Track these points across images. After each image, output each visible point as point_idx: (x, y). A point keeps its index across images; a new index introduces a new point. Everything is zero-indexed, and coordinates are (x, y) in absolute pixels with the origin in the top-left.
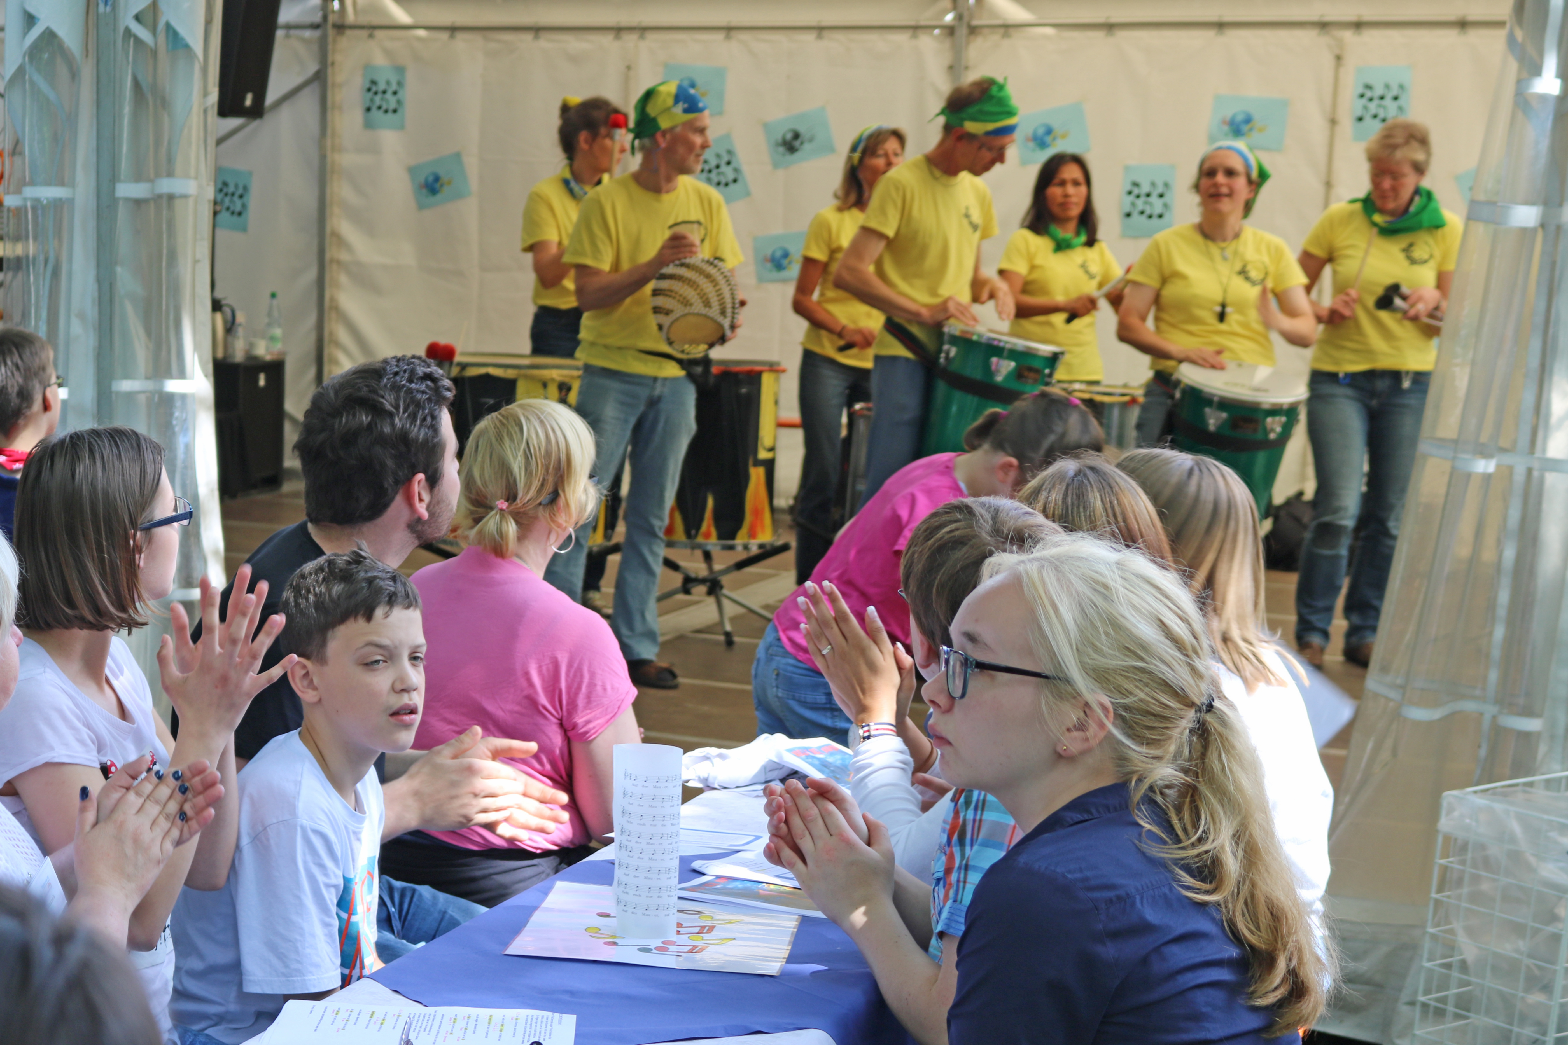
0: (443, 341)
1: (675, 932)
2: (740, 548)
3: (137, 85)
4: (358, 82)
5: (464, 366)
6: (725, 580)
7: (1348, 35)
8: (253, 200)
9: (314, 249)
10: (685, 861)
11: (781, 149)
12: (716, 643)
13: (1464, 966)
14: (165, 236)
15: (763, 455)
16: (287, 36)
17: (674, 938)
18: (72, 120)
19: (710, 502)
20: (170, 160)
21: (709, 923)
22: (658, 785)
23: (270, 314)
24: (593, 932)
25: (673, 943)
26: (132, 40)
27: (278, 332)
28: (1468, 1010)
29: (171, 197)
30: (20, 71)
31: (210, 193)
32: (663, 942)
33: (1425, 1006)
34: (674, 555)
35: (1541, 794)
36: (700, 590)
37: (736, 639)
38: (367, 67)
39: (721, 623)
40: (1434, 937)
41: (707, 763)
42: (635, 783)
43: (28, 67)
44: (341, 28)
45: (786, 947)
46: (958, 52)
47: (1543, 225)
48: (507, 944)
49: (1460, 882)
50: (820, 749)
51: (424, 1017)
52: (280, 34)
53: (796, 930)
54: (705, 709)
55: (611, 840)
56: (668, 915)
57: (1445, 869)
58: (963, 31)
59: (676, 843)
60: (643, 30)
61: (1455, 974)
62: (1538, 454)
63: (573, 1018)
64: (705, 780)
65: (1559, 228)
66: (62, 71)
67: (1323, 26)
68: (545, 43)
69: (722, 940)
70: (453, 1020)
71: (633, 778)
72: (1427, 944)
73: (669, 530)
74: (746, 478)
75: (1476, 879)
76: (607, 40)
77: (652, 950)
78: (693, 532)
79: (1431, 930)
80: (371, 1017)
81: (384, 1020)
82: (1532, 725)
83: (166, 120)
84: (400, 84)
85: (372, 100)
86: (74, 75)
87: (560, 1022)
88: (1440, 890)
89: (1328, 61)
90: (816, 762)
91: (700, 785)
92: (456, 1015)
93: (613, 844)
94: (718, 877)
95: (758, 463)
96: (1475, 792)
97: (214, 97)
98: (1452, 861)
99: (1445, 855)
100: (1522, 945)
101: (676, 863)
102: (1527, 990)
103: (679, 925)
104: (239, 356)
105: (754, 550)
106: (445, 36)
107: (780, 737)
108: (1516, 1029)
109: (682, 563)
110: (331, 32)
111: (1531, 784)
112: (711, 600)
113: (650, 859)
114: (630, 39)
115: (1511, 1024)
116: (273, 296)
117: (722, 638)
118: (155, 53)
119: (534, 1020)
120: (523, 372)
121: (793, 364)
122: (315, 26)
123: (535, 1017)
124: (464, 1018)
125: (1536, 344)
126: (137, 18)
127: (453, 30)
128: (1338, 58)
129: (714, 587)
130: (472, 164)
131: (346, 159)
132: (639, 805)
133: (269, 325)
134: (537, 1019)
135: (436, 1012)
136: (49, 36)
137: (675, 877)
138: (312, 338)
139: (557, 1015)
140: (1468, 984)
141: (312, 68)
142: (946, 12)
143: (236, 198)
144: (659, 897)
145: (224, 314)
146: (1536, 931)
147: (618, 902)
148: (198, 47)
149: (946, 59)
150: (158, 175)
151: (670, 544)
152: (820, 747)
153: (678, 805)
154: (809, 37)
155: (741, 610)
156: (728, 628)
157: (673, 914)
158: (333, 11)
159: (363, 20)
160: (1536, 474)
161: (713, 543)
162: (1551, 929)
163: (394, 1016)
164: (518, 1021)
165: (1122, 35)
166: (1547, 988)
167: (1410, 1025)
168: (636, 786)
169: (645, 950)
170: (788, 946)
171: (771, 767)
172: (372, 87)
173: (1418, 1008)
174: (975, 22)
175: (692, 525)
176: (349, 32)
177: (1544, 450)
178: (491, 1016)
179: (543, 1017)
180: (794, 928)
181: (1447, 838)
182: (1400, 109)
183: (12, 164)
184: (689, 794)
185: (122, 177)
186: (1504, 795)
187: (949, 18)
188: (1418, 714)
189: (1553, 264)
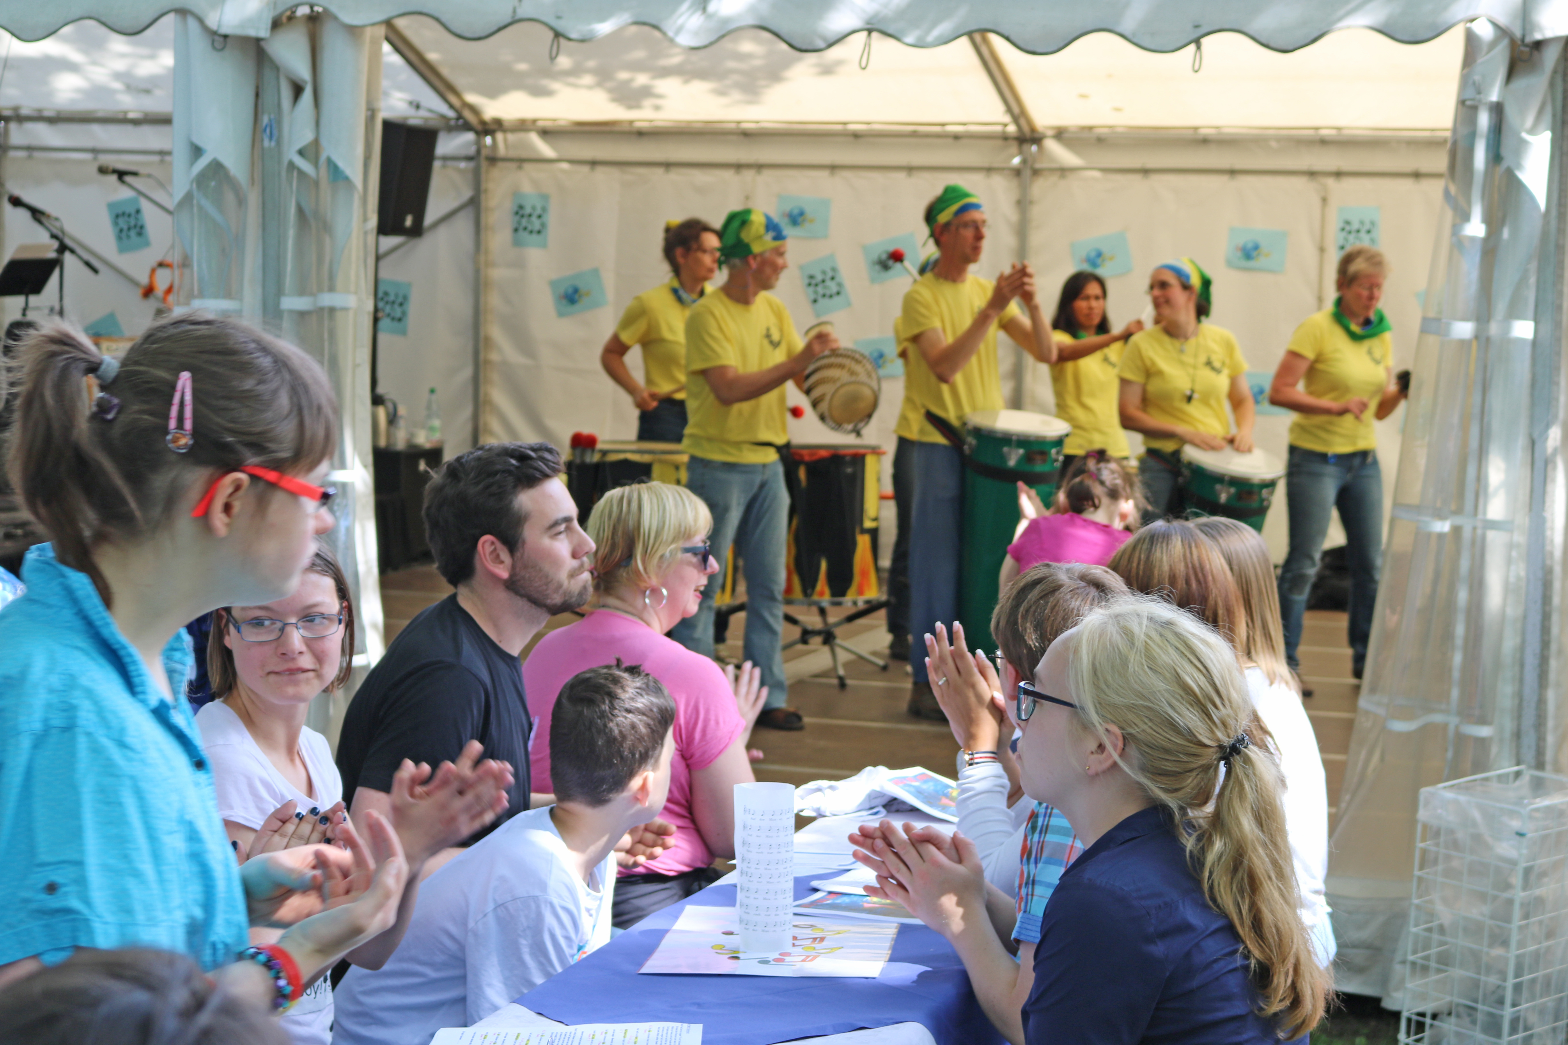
0: (586, 430)
1: (791, 945)
2: (849, 604)
3: (300, 211)
4: (509, 206)
5: (604, 453)
6: (838, 631)
7: (1330, 182)
8: (413, 309)
9: (470, 349)
10: (798, 881)
11: (878, 267)
12: (830, 686)
13: (1442, 929)
14: (326, 344)
15: (868, 524)
16: (444, 167)
17: (790, 949)
18: (239, 240)
19: (824, 565)
20: (332, 277)
21: (819, 934)
22: (773, 817)
23: (429, 407)
24: (719, 949)
25: (788, 954)
26: (295, 174)
27: (436, 423)
28: (1447, 965)
29: (332, 310)
30: (188, 198)
31: (369, 305)
32: (781, 954)
33: (1414, 964)
34: (793, 611)
35: (1494, 785)
36: (816, 641)
37: (849, 682)
38: (516, 193)
39: (835, 668)
40: (1418, 907)
41: (819, 793)
42: (753, 817)
43: (195, 193)
44: (493, 160)
45: (886, 952)
46: (1024, 189)
47: (1477, 337)
48: (641, 965)
49: (1435, 862)
50: (917, 778)
51: (565, 1035)
52: (437, 165)
53: (895, 936)
54: (822, 743)
55: (733, 867)
56: (784, 930)
57: (1424, 852)
58: (1027, 173)
59: (790, 867)
60: (759, 167)
61: (1436, 936)
62: (1480, 516)
63: (700, 1027)
64: (818, 810)
65: (1488, 339)
66: (230, 198)
67: (1312, 174)
68: (676, 176)
69: (831, 949)
70: (591, 1036)
71: (752, 812)
72: (1413, 913)
73: (789, 590)
74: (854, 544)
75: (1448, 858)
76: (728, 175)
77: (770, 961)
78: (809, 591)
79: (1416, 901)
80: (516, 1039)
81: (528, 1040)
82: (1484, 731)
83: (327, 240)
84: (544, 209)
85: (519, 223)
86: (241, 201)
87: (688, 1031)
88: (1421, 868)
89: (1316, 202)
90: (912, 790)
91: (813, 814)
92: (594, 1032)
93: (735, 870)
94: (830, 893)
95: (864, 531)
96: (1445, 788)
97: (373, 221)
98: (1428, 844)
99: (1424, 840)
100: (1486, 909)
101: (791, 884)
102: (1491, 945)
103: (795, 938)
104: (400, 444)
105: (861, 605)
106: (585, 169)
107: (882, 770)
108: (1483, 978)
109: (800, 617)
110: (484, 164)
111: (1486, 779)
112: (826, 650)
113: (768, 882)
114: (749, 175)
115: (1479, 973)
116: (432, 391)
117: (835, 681)
118: (317, 183)
119: (665, 1031)
120: (658, 457)
121: (890, 448)
122: (469, 158)
123: (666, 1028)
124: (602, 1034)
125: (1475, 430)
126: (301, 152)
127: (594, 163)
128: (1324, 200)
129: (828, 638)
130: (609, 280)
131: (497, 274)
132: (757, 836)
133: (429, 416)
134: (667, 1030)
135: (576, 1029)
136: (217, 167)
137: (790, 897)
138: (469, 428)
139: (685, 1025)
140: (1445, 943)
141: (467, 194)
142: (1013, 157)
143: (396, 306)
144: (777, 915)
145: (386, 408)
146: (1495, 898)
147: (741, 921)
148: (357, 179)
149: (1014, 195)
150: (320, 290)
151: (789, 602)
152: (915, 776)
153: (791, 834)
154: (901, 176)
155: (851, 657)
156: (841, 672)
157: (789, 929)
158: (485, 146)
159: (512, 154)
160: (1479, 532)
161: (826, 599)
162: (1506, 895)
163: (538, 1036)
164: (651, 1033)
165: (1156, 178)
166: (1505, 943)
167: (1402, 981)
168: (754, 819)
169: (765, 962)
170: (889, 950)
171: (874, 796)
172: (519, 211)
173: (1408, 966)
174: (1038, 166)
175: (809, 585)
176: (500, 165)
177: (1485, 513)
178: (626, 1030)
179: (673, 1028)
180: (894, 934)
181: (1425, 826)
182: (1373, 241)
183: (182, 276)
184: (801, 822)
185: (287, 291)
186: (1465, 789)
187: (1016, 161)
188: (1400, 726)
189: (1485, 367)
